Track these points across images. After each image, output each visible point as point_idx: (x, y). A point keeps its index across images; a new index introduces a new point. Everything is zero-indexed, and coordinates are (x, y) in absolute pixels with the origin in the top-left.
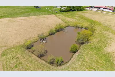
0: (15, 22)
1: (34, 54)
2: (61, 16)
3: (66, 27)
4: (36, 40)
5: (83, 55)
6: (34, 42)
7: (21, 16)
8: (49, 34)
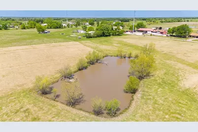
0: (5, 54)
1: (57, 101)
2: (89, 43)
3: (104, 57)
4: (55, 79)
5: (150, 95)
6: (53, 83)
7: (15, 46)
8: (77, 69)
